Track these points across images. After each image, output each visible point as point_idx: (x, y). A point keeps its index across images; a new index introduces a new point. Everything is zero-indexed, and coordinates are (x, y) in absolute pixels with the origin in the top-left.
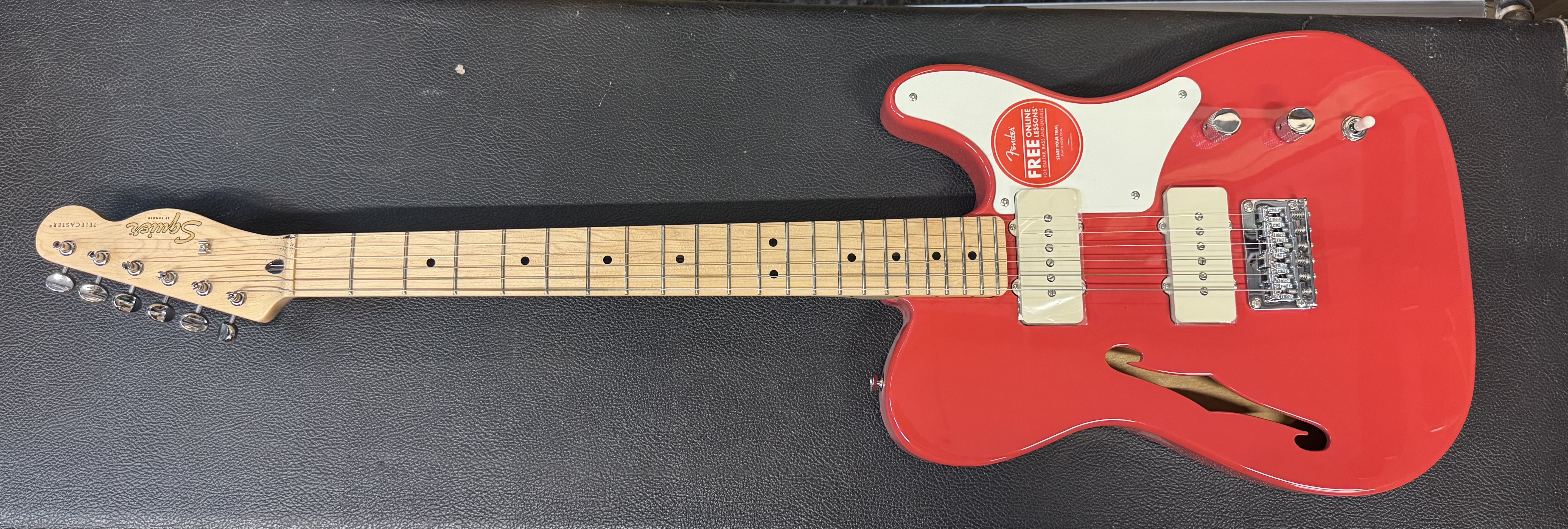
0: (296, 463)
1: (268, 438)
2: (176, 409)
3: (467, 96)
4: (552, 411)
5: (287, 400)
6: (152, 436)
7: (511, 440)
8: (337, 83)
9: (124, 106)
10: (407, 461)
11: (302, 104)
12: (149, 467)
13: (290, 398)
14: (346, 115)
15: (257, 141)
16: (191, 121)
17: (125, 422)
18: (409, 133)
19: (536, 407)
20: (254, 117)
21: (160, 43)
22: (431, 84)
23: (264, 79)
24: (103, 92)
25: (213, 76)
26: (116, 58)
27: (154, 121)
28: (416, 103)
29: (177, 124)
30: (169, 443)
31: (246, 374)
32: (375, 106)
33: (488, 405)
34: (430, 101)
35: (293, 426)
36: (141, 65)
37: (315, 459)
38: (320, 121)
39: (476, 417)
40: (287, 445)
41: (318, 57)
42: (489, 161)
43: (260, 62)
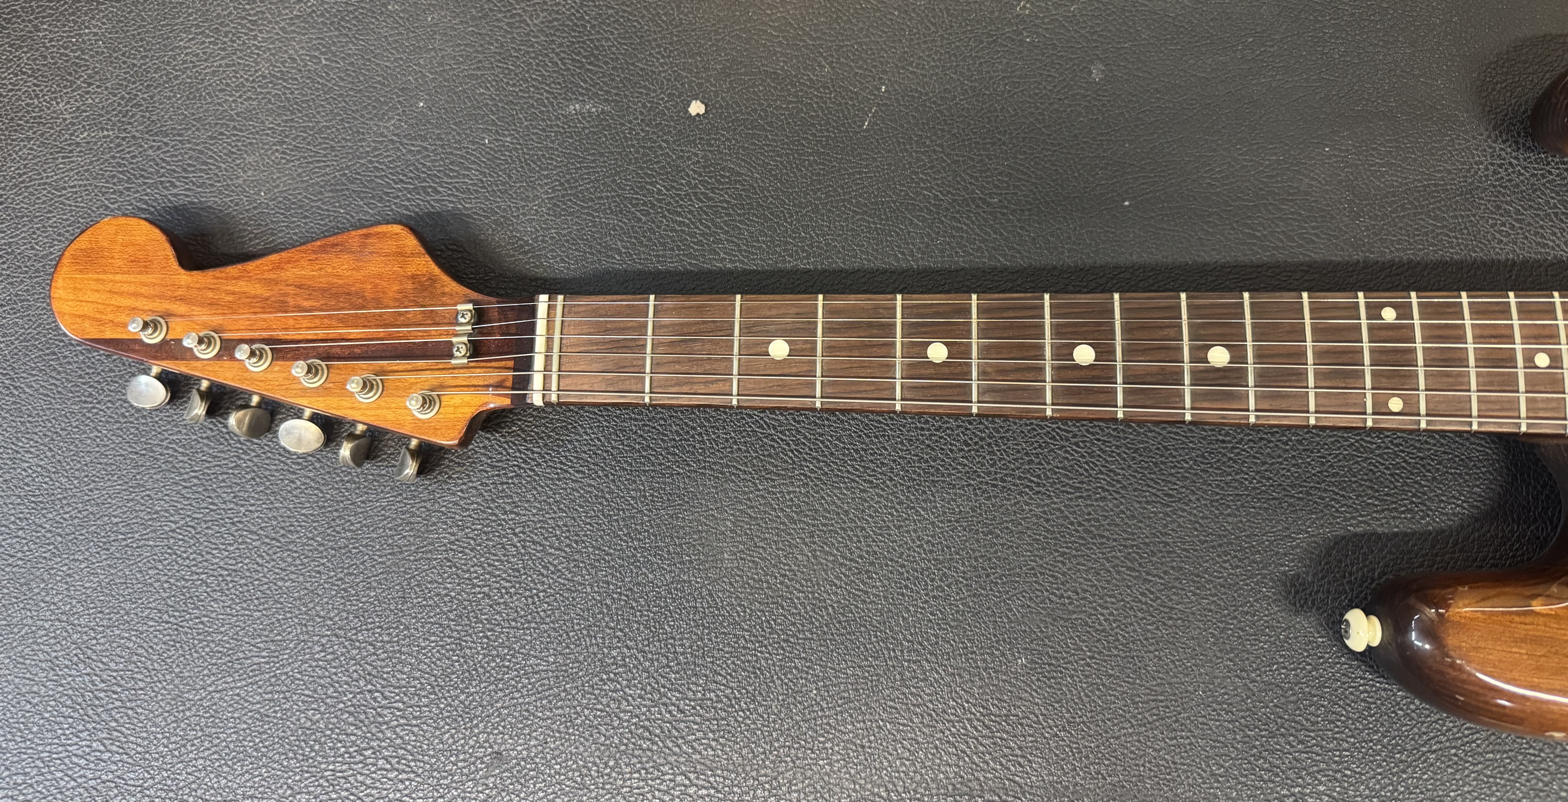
0: (351, 750)
1: (303, 702)
2: (151, 647)
3: (641, 113)
4: (796, 668)
5: (336, 636)
6: (110, 693)
7: (723, 719)
8: (428, 94)
9: (86, 134)
10: (542, 752)
11: (370, 128)
12: (102, 748)
13: (342, 633)
14: (442, 146)
15: (294, 189)
16: (190, 158)
17: (67, 667)
18: (546, 177)
19: (767, 659)
20: (292, 150)
21: (146, 32)
22: (581, 94)
23: (310, 88)
24: (54, 112)
25: (227, 85)
26: (77, 58)
27: (132, 157)
28: (558, 126)
29: (168, 163)
30: (138, 706)
31: (269, 588)
32: (491, 131)
33: (683, 654)
34: (580, 122)
35: (347, 683)
36: (115, 68)
37: (383, 744)
38: (399, 157)
39: (660, 675)
40: (336, 717)
41: (398, 51)
42: (680, 223)
43: (302, 60)
